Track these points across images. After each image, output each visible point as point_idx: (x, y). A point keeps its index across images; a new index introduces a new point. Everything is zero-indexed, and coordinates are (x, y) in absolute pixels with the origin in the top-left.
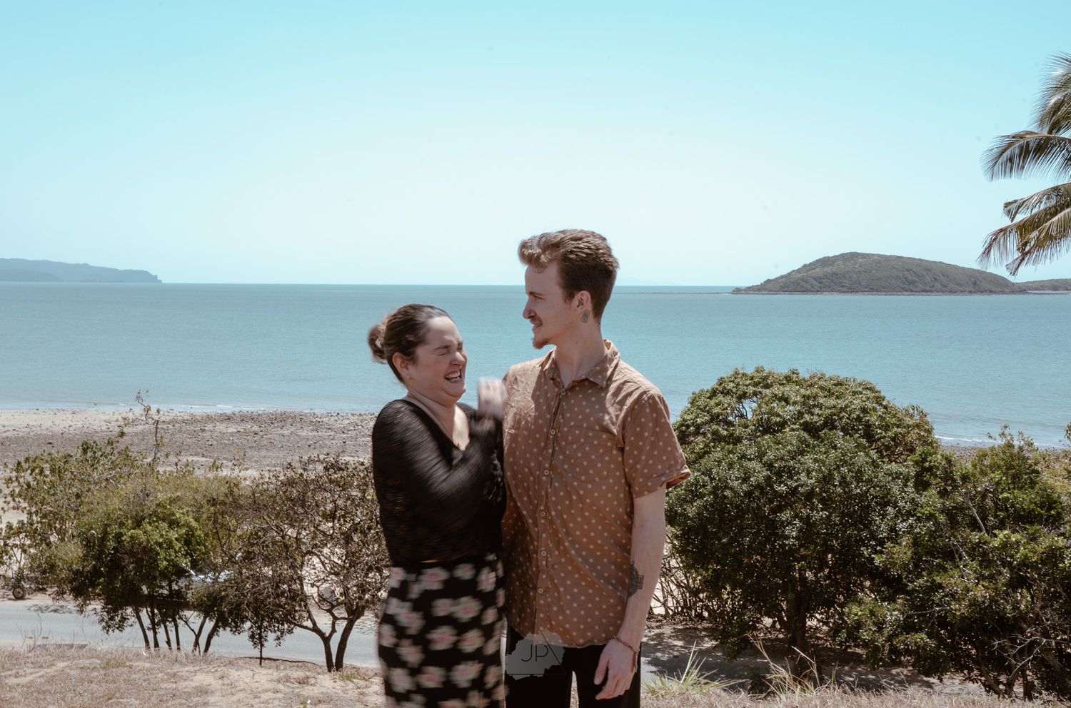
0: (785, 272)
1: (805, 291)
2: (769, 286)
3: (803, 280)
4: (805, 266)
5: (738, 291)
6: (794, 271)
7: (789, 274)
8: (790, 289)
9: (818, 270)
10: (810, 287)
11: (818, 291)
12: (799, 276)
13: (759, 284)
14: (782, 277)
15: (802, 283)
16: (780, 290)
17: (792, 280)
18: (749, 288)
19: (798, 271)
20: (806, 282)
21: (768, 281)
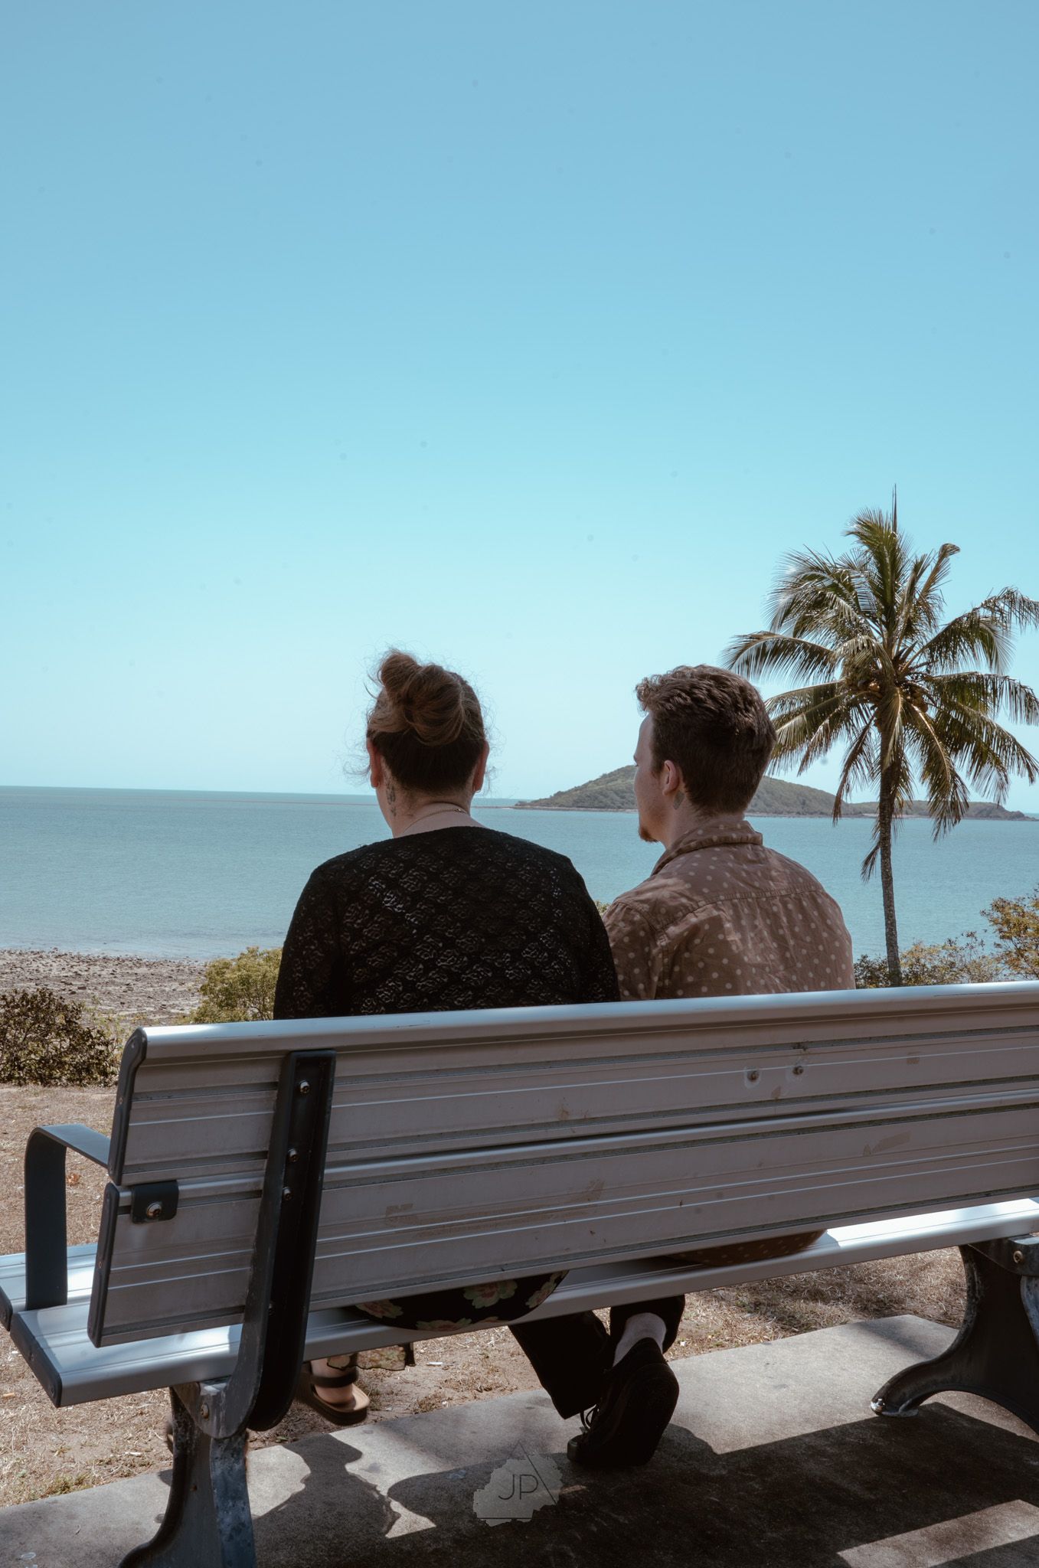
0: (580, 783)
1: (604, 807)
2: (560, 800)
3: (601, 793)
4: (604, 776)
5: (522, 805)
6: (590, 782)
7: (585, 786)
8: (586, 804)
9: (619, 781)
10: (609, 802)
11: (619, 807)
12: (597, 788)
13: (548, 797)
14: (576, 789)
15: (601, 797)
16: (573, 806)
17: (588, 794)
18: (536, 802)
19: (596, 782)
20: (606, 796)
21: (559, 794)
